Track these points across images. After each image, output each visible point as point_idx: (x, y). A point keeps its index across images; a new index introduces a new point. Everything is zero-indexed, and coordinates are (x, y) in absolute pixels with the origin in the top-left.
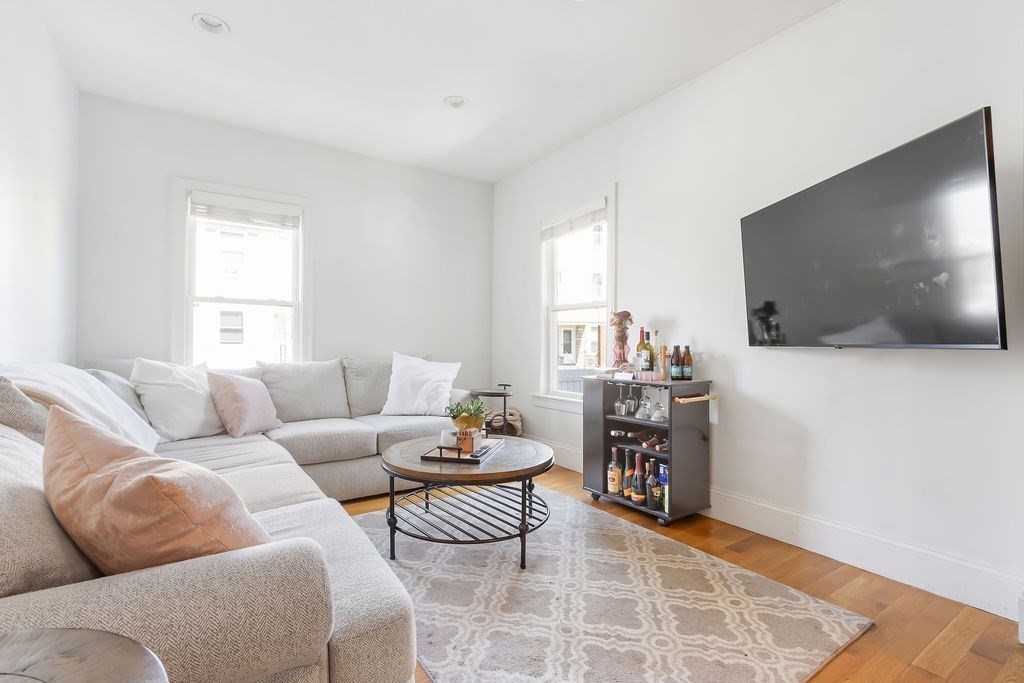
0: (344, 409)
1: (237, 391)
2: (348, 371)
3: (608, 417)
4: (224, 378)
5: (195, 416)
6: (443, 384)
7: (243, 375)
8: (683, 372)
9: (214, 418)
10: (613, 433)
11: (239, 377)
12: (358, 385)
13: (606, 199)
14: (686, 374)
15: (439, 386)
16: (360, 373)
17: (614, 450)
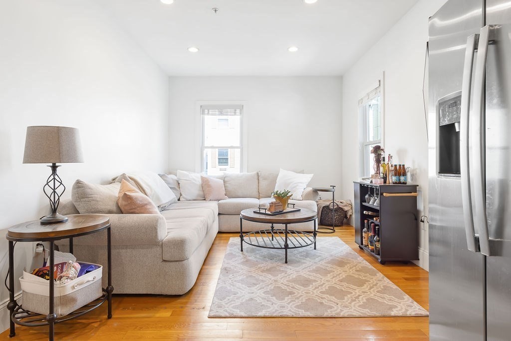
0: (256, 194)
1: (210, 183)
2: (260, 177)
3: (364, 204)
4: (206, 178)
5: (195, 191)
6: (300, 184)
7: (217, 178)
8: (400, 180)
9: (201, 193)
10: (365, 212)
11: (215, 179)
12: (264, 184)
13: (380, 81)
14: (401, 181)
15: (297, 185)
16: (265, 179)
17: (366, 221)
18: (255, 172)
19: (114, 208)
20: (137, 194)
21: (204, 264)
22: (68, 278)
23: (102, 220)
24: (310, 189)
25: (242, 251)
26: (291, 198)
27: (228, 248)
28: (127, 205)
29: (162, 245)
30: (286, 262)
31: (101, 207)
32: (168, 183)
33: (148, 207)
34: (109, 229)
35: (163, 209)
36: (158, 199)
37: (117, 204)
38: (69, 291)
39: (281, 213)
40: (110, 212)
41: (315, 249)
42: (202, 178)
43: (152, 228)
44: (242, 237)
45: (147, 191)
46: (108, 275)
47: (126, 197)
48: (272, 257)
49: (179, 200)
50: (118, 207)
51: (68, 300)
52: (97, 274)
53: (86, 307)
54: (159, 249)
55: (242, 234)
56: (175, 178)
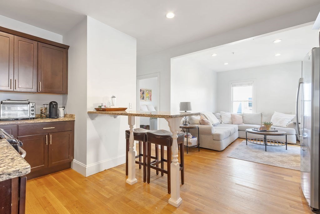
0: (260, 123)
1: (235, 117)
4: (233, 115)
5: (228, 120)
7: (239, 115)
9: (231, 121)
15: (284, 120)
16: (265, 116)
18: (260, 113)
19: (199, 123)
20: (205, 119)
21: (229, 146)
22: (190, 138)
23: (197, 126)
24: (292, 122)
25: (247, 145)
26: (272, 125)
27: (241, 143)
28: (203, 122)
29: (213, 135)
30: (266, 151)
31: (196, 122)
32: (216, 116)
33: (209, 123)
34: (198, 128)
35: (214, 126)
36: (212, 122)
37: (200, 122)
38: (190, 141)
39: (265, 131)
40: (198, 124)
41: (286, 149)
42: (231, 115)
43: (210, 130)
44: (247, 141)
45: (208, 119)
46: (199, 140)
47: (202, 120)
48: (260, 149)
49: (221, 123)
50: (200, 123)
51: (190, 143)
52: (196, 139)
53: (193, 146)
54: (212, 136)
55: (247, 139)
56: (219, 114)
